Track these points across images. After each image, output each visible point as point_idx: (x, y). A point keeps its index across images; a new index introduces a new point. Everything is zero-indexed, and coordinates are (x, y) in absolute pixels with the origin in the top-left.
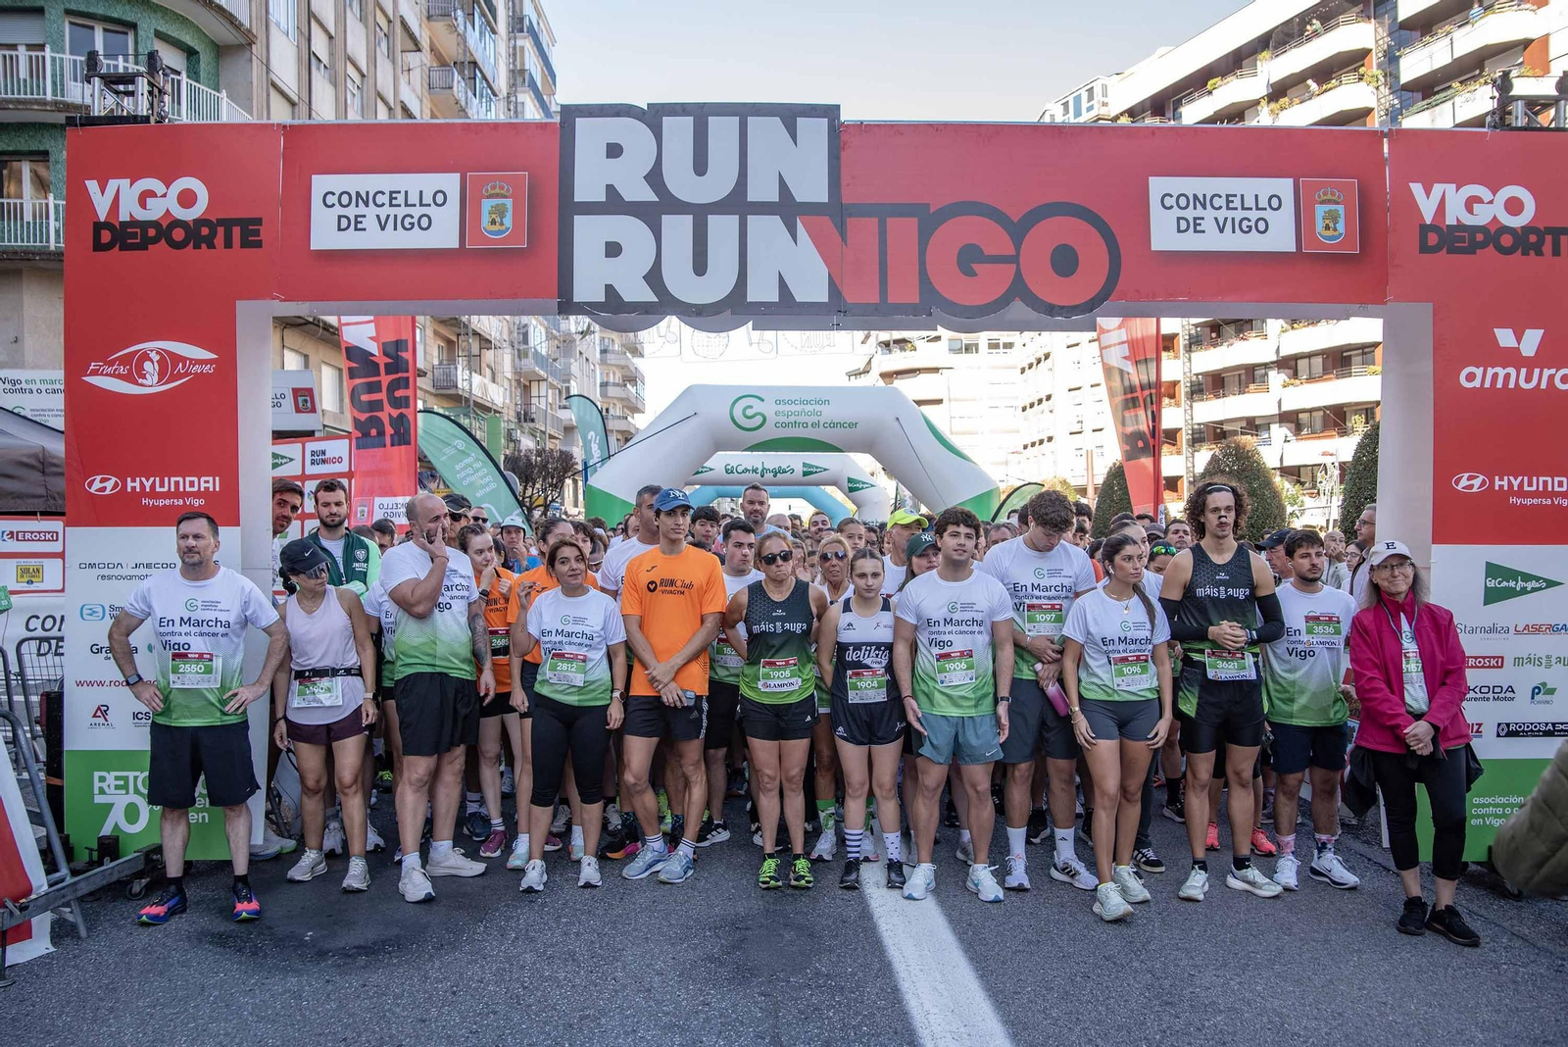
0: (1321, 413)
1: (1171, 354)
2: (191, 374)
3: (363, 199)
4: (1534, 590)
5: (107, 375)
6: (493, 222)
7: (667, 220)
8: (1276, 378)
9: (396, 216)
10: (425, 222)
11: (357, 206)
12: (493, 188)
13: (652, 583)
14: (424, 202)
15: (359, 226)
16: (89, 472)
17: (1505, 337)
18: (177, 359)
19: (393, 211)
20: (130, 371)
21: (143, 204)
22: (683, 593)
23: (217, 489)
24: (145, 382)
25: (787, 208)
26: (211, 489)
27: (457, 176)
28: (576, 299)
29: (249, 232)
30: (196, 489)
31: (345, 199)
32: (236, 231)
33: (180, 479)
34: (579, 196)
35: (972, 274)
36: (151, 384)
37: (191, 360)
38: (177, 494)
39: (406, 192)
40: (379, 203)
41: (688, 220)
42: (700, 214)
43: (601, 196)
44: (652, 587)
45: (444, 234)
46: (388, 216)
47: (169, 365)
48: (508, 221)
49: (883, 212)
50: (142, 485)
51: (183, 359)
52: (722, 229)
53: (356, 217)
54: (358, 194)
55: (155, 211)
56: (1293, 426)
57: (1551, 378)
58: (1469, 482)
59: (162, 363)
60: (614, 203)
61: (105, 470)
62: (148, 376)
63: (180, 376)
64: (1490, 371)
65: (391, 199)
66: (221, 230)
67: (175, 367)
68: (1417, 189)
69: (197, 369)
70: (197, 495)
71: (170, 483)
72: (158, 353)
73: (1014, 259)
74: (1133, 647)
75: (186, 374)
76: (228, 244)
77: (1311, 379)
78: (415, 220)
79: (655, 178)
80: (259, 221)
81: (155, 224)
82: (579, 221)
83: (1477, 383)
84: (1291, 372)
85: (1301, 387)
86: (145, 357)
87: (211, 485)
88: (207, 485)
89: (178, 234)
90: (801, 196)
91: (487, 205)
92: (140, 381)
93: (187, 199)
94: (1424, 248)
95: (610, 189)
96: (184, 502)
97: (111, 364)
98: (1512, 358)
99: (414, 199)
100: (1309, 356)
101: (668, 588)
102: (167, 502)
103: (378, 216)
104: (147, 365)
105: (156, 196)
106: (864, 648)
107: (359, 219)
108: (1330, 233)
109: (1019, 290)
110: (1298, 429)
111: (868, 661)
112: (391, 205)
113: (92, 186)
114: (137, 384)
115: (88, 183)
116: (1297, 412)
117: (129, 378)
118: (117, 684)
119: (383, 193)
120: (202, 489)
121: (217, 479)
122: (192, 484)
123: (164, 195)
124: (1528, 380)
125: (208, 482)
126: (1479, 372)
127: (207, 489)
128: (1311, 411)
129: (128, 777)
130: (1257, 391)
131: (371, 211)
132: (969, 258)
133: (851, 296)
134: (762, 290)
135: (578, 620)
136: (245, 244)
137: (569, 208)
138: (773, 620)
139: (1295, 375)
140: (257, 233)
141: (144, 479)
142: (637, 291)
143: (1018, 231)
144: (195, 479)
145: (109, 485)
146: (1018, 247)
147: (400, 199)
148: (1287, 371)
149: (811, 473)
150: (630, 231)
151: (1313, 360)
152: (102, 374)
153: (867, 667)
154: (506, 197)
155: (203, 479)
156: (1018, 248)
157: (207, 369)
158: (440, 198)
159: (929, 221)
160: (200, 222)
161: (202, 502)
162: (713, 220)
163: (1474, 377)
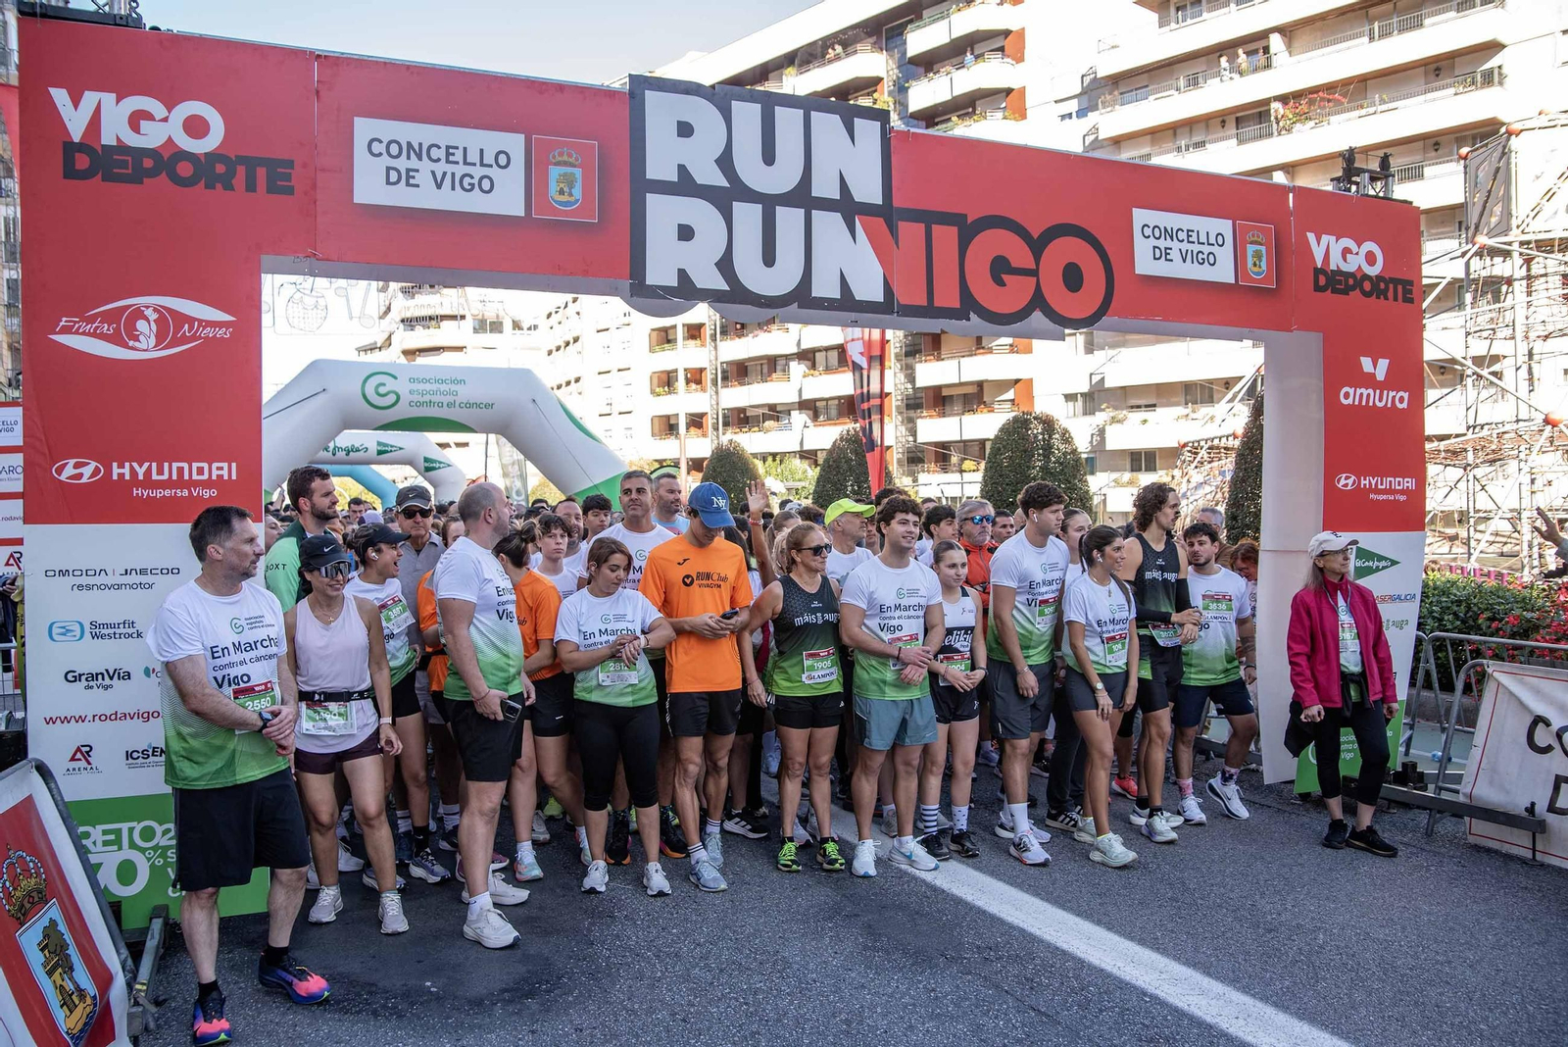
0: (836, 402)
1: (698, 342)
2: (200, 338)
3: (415, 151)
4: (1384, 568)
5: (84, 334)
6: (562, 192)
7: (738, 207)
8: (797, 368)
9: (453, 174)
10: (486, 184)
11: (409, 158)
12: (561, 154)
13: (688, 576)
14: (485, 162)
15: (412, 181)
16: (57, 455)
17: (1366, 364)
18: (181, 319)
19: (450, 168)
20: (117, 330)
21: (135, 127)
22: (719, 586)
23: (234, 477)
24: (137, 344)
25: (847, 207)
26: (226, 477)
27: (522, 137)
28: (649, 282)
29: (278, 176)
30: (205, 477)
31: (394, 149)
32: (261, 173)
33: (185, 466)
34: (651, 174)
35: (1001, 283)
36: (146, 347)
37: (200, 321)
38: (181, 483)
39: (465, 149)
40: (435, 157)
41: (757, 209)
42: (769, 203)
43: (673, 176)
44: (688, 581)
45: (508, 199)
46: (445, 174)
47: (170, 326)
48: (577, 192)
49: (929, 218)
50: (133, 472)
51: (191, 320)
52: (789, 220)
53: (408, 170)
54: (409, 145)
55: (152, 137)
56: (811, 413)
57: (1394, 397)
58: (1346, 482)
59: (161, 322)
60: (685, 185)
61: (83, 452)
62: (141, 338)
63: (184, 340)
64: (1359, 391)
65: (448, 154)
66: (241, 170)
67: (178, 328)
68: (1311, 237)
69: (209, 332)
70: (208, 484)
71: (171, 470)
72: (155, 310)
73: (1034, 273)
74: (1118, 627)
75: (194, 338)
76: (251, 187)
77: (828, 370)
78: (475, 181)
79: (725, 162)
80: (290, 164)
81: (153, 153)
82: (652, 199)
83: (1350, 401)
84: (809, 363)
85: (820, 377)
86: (138, 314)
87: (225, 473)
88: (220, 472)
89: (185, 169)
90: (859, 196)
91: (555, 172)
92: (131, 343)
93: (196, 127)
94: (1318, 288)
95: (682, 169)
96: (190, 492)
97: (91, 320)
98: (1369, 381)
99: (474, 157)
100: (827, 349)
101: (704, 582)
102: (167, 493)
103: (433, 173)
104: (141, 325)
105: (155, 120)
106: (955, 632)
107: (411, 174)
108: (1256, 269)
109: (1039, 301)
110: (815, 417)
111: (958, 645)
112: (448, 161)
113: (60, 96)
114: (126, 346)
115: (53, 91)
116: (815, 401)
117: (116, 339)
118: (103, 718)
119: (439, 147)
120: (214, 477)
121: (234, 465)
122: (200, 471)
123: (165, 120)
124: (1380, 400)
125: (221, 468)
126: (1351, 391)
127: (220, 477)
128: (827, 400)
129: (121, 829)
130: (779, 380)
131: (425, 166)
132: (1000, 268)
133: (902, 297)
134: (825, 287)
135: (620, 618)
136: (272, 189)
137: (642, 186)
138: (814, 611)
139: (814, 366)
140: (288, 177)
141: (135, 465)
142: (710, 278)
143: (1037, 246)
144: (205, 465)
145: (87, 471)
146: (1037, 259)
147: (458, 156)
148: (806, 362)
149: (386, 452)
150: (701, 214)
151: (830, 353)
152: (77, 333)
153: (957, 651)
154: (575, 167)
155: (215, 465)
156: (1037, 265)
157: (220, 332)
158: (503, 160)
159: (968, 231)
160: (212, 157)
161: (214, 493)
162: (781, 212)
163: (1349, 396)
